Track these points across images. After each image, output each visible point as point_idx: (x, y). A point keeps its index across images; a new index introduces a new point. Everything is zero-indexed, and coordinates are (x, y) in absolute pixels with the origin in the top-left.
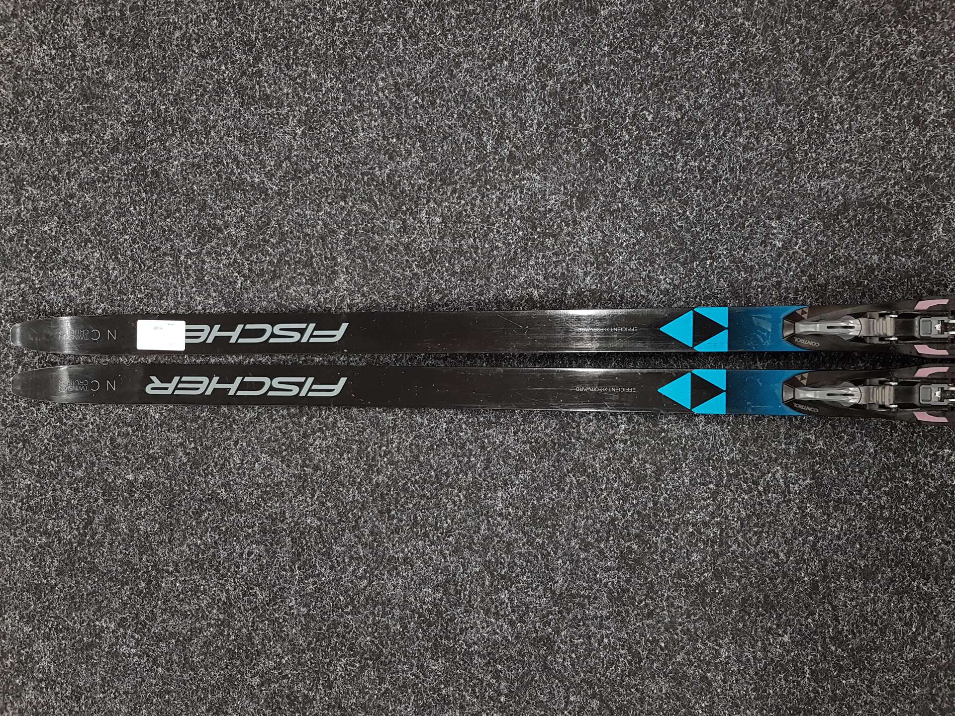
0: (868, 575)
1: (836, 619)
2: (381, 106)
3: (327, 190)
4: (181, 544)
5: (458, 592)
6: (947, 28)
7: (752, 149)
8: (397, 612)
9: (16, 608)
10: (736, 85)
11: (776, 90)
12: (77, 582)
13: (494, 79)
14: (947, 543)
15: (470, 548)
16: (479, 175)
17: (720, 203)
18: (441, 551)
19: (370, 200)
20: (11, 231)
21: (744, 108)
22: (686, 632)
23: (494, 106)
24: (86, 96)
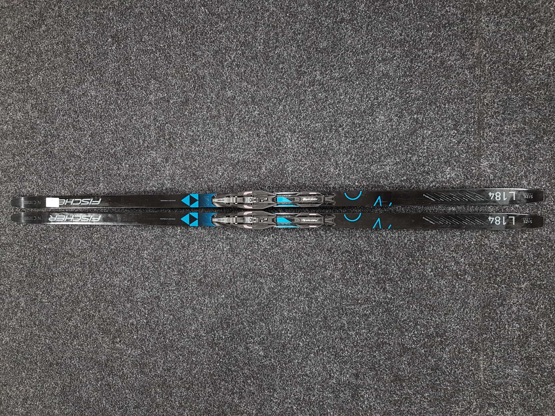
0: (245, 276)
1: (237, 290)
2: (111, 131)
3: (97, 157)
4: (59, 268)
5: (134, 283)
6: (265, 106)
7: (213, 144)
8: (117, 289)
9: (15, 287)
10: (208, 124)
11: (219, 125)
12: (31, 279)
13: (142, 122)
14: (266, 266)
15: (137, 269)
16: (139, 152)
17: (205, 161)
18: (130, 270)
19: (109, 160)
20: (12, 170)
21: (211, 132)
22: (196, 294)
23: (142, 130)
24: (32, 128)
